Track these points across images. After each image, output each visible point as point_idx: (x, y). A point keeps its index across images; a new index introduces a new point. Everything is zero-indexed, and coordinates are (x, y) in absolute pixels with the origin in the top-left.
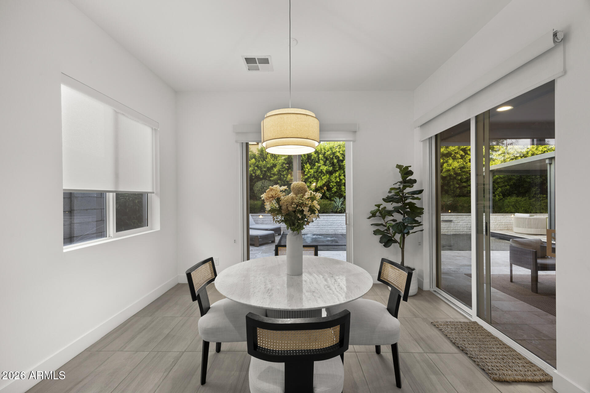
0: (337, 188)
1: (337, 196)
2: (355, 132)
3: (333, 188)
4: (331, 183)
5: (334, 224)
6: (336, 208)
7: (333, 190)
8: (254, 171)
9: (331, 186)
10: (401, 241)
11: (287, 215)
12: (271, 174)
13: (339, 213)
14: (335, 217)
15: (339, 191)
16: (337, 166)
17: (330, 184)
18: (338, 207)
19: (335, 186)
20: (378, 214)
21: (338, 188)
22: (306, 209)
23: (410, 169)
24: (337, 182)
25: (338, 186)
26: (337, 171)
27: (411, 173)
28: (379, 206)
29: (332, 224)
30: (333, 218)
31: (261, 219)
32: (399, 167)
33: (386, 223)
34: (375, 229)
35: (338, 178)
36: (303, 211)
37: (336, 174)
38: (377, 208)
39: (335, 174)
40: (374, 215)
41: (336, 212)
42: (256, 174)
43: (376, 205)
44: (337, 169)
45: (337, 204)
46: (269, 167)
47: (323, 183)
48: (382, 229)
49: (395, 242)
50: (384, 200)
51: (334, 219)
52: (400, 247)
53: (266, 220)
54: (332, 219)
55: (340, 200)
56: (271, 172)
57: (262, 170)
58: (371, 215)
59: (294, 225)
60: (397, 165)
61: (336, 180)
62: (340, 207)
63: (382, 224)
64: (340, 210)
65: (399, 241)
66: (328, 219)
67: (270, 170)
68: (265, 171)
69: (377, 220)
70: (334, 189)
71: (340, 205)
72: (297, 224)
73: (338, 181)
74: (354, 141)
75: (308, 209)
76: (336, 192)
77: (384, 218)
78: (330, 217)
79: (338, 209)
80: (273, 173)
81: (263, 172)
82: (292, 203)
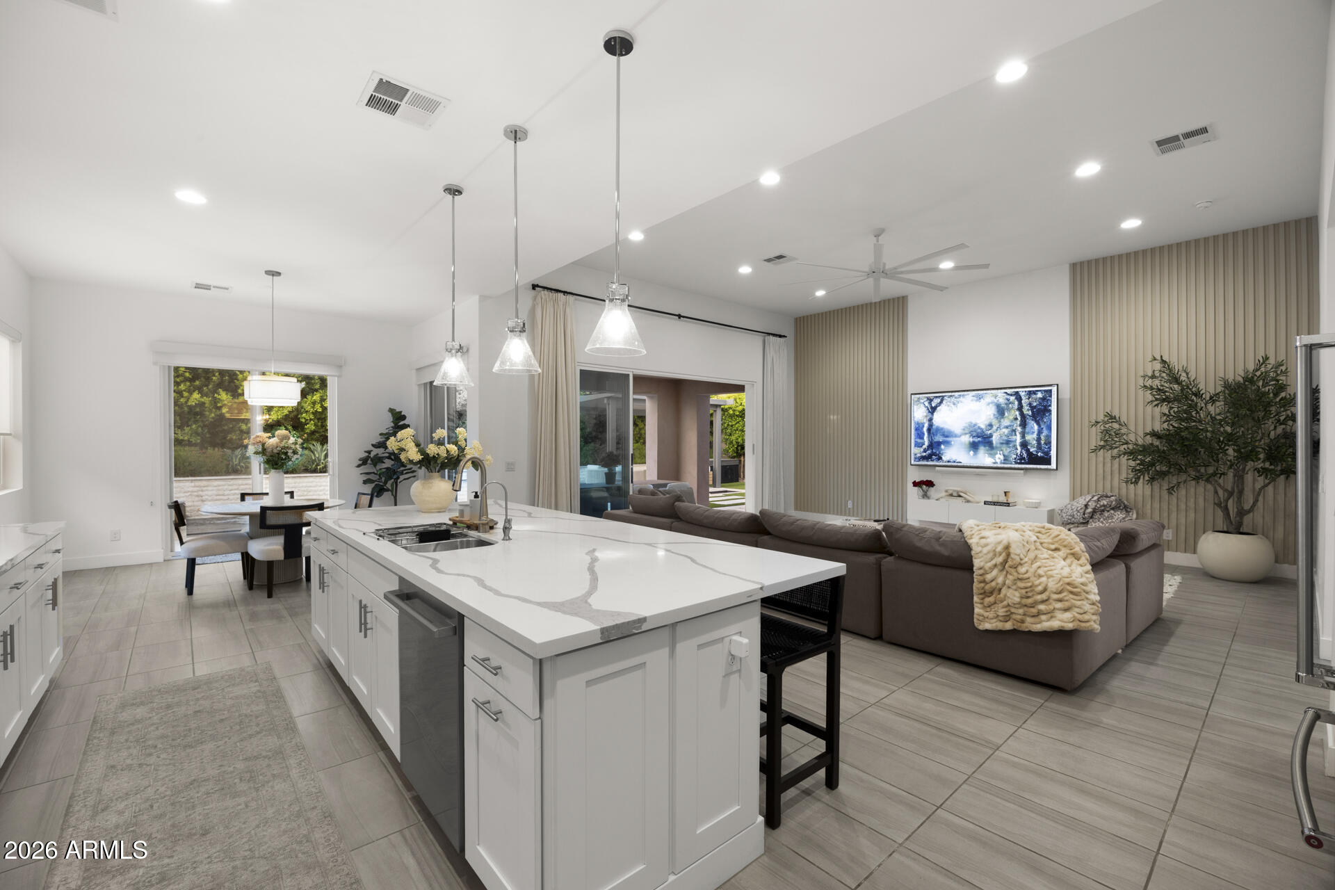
0: (315, 425)
1: (317, 440)
2: (340, 367)
3: (308, 424)
4: (302, 414)
5: (311, 493)
6: (313, 464)
7: (308, 428)
9: (303, 420)
10: (393, 488)
11: (271, 456)
13: (321, 472)
14: (311, 479)
15: (321, 430)
16: (317, 381)
17: (299, 416)
18: (320, 460)
19: (311, 420)
20: (369, 461)
21: (320, 424)
22: (290, 451)
23: (403, 414)
24: (315, 413)
25: (318, 419)
26: (317, 390)
27: (404, 418)
28: (369, 452)
29: (305, 493)
30: (307, 482)
32: (391, 410)
33: (377, 471)
34: (365, 479)
35: (319, 405)
36: (287, 452)
37: (315, 398)
38: (367, 454)
39: (313, 397)
40: (364, 462)
41: (315, 471)
43: (365, 452)
44: (317, 386)
45: (317, 456)
47: (285, 414)
48: (372, 477)
49: (388, 490)
50: (373, 445)
51: (309, 484)
52: (392, 495)
54: (304, 484)
55: (323, 447)
58: (361, 462)
59: (277, 464)
60: (390, 408)
61: (313, 408)
62: (322, 461)
63: (374, 473)
64: (323, 468)
65: (390, 488)
66: (297, 485)
69: (368, 468)
70: (311, 427)
71: (322, 458)
72: (280, 464)
73: (318, 410)
74: (339, 377)
75: (292, 451)
76: (313, 433)
77: (375, 466)
78: (302, 480)
79: (318, 465)
82: (277, 447)
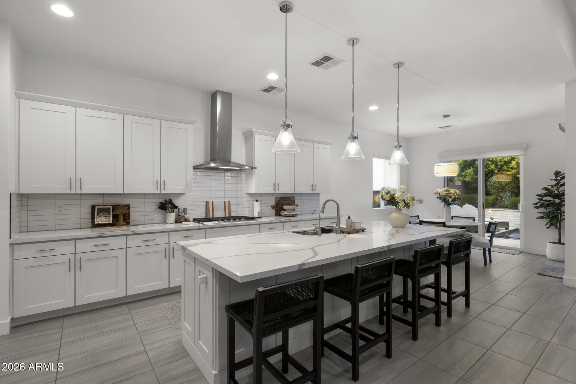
8: (488, 166)
12: (509, 168)
31: (490, 213)
34: (539, 216)
42: (489, 170)
46: (506, 161)
49: (553, 224)
53: (496, 215)
56: (509, 165)
57: (498, 164)
67: (508, 164)
68: (501, 165)
69: (543, 210)
77: (546, 209)
80: (511, 166)
81: (499, 167)
